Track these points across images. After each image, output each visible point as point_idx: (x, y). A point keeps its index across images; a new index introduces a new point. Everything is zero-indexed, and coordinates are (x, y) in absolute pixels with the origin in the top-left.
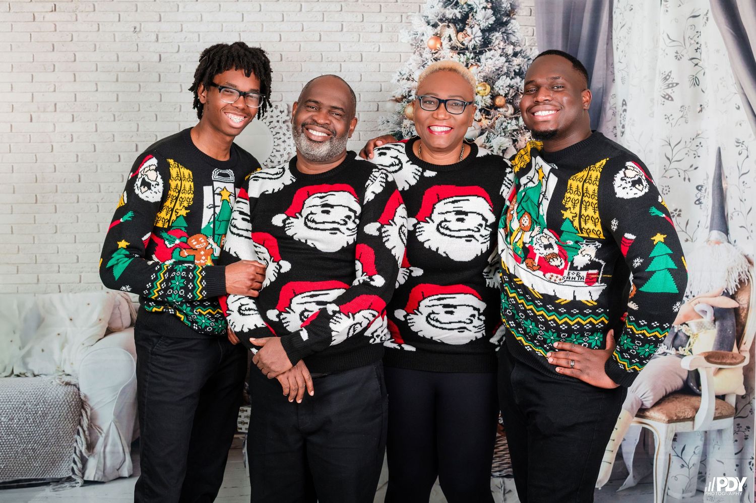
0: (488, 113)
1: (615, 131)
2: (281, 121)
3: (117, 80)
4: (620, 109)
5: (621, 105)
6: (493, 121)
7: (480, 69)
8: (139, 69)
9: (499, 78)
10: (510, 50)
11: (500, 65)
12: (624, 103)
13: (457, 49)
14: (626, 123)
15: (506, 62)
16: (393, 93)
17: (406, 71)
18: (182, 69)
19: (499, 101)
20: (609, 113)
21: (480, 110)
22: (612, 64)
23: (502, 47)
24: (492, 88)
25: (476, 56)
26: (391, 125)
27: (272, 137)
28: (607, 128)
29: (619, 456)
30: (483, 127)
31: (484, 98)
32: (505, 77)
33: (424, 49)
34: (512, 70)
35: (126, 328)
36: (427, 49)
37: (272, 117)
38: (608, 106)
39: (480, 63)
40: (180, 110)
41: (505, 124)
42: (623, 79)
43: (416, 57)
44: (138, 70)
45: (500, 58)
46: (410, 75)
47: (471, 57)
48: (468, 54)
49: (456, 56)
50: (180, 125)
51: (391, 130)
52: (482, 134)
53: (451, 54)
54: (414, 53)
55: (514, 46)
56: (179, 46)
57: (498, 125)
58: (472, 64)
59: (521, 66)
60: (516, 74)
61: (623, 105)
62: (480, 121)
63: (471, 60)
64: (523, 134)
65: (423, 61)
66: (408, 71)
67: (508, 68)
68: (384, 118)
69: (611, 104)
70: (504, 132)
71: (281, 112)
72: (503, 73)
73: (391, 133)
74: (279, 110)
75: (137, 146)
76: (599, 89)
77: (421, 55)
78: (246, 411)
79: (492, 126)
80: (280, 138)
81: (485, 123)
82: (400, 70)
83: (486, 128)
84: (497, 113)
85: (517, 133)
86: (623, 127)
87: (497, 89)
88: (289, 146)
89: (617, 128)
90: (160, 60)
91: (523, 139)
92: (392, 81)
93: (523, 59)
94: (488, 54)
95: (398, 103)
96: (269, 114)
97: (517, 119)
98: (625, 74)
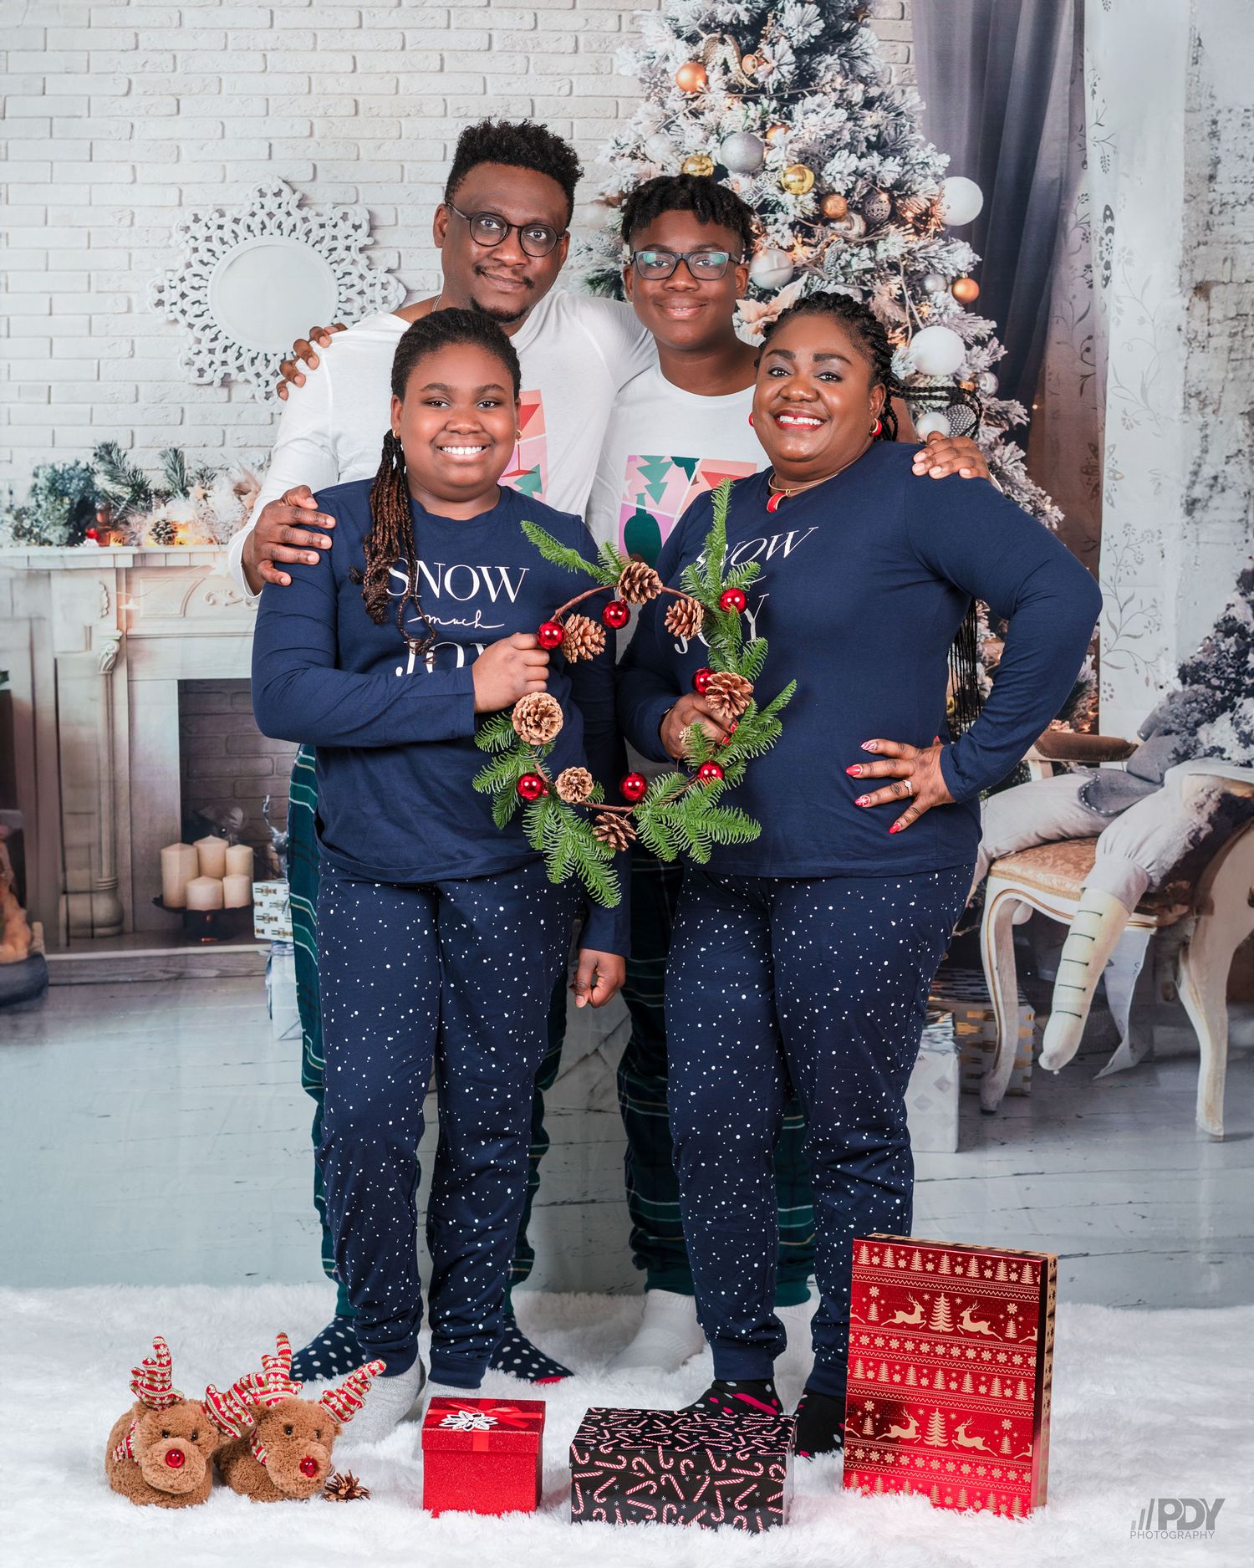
0: (809, 233)
1: (1088, 276)
2: (355, 247)
4: (1098, 227)
5: (1101, 217)
6: (819, 249)
7: (791, 134)
9: (833, 156)
10: (857, 93)
11: (835, 126)
12: (1108, 213)
13: (741, 92)
14: (1114, 258)
15: (848, 119)
16: (600, 187)
17: (629, 139)
18: (136, 133)
19: (834, 206)
20: (1074, 235)
21: (792, 226)
22: (1082, 127)
23: (839, 87)
24: (818, 178)
25: (783, 106)
26: (596, 256)
27: (335, 283)
28: (1071, 267)
29: (1100, 1001)
30: (798, 264)
31: (801, 198)
32: (846, 153)
33: (669, 89)
34: (861, 137)
36: (676, 91)
37: (334, 238)
38: (1072, 220)
39: (792, 121)
40: (132, 224)
41: (846, 257)
42: (1104, 160)
43: (652, 107)
45: (834, 111)
46: (639, 148)
47: (771, 109)
48: (765, 102)
49: (738, 105)
50: (130, 255)
51: (596, 268)
52: (795, 277)
53: (728, 102)
54: (648, 98)
55: (866, 85)
56: (130, 83)
57: (832, 260)
58: (774, 124)
59: (882, 128)
60: (871, 146)
61: (1106, 217)
62: (791, 249)
63: (772, 116)
64: (884, 280)
65: (667, 117)
66: (634, 137)
67: (853, 133)
68: (581, 242)
69: (1079, 218)
70: (844, 274)
71: (356, 227)
72: (842, 144)
73: (596, 274)
74: (349, 223)
76: (1053, 182)
77: (662, 104)
78: (275, 892)
79: (818, 262)
80: (353, 286)
81: (803, 253)
82: (615, 135)
83: (804, 266)
84: (829, 232)
85: (873, 277)
86: (1108, 266)
87: (829, 179)
88: (371, 301)
89: (1094, 268)
90: (89, 111)
91: (884, 289)
92: (598, 160)
93: (885, 114)
94: (810, 102)
95: (611, 210)
96: (328, 231)
97: (872, 245)
98: (1109, 150)
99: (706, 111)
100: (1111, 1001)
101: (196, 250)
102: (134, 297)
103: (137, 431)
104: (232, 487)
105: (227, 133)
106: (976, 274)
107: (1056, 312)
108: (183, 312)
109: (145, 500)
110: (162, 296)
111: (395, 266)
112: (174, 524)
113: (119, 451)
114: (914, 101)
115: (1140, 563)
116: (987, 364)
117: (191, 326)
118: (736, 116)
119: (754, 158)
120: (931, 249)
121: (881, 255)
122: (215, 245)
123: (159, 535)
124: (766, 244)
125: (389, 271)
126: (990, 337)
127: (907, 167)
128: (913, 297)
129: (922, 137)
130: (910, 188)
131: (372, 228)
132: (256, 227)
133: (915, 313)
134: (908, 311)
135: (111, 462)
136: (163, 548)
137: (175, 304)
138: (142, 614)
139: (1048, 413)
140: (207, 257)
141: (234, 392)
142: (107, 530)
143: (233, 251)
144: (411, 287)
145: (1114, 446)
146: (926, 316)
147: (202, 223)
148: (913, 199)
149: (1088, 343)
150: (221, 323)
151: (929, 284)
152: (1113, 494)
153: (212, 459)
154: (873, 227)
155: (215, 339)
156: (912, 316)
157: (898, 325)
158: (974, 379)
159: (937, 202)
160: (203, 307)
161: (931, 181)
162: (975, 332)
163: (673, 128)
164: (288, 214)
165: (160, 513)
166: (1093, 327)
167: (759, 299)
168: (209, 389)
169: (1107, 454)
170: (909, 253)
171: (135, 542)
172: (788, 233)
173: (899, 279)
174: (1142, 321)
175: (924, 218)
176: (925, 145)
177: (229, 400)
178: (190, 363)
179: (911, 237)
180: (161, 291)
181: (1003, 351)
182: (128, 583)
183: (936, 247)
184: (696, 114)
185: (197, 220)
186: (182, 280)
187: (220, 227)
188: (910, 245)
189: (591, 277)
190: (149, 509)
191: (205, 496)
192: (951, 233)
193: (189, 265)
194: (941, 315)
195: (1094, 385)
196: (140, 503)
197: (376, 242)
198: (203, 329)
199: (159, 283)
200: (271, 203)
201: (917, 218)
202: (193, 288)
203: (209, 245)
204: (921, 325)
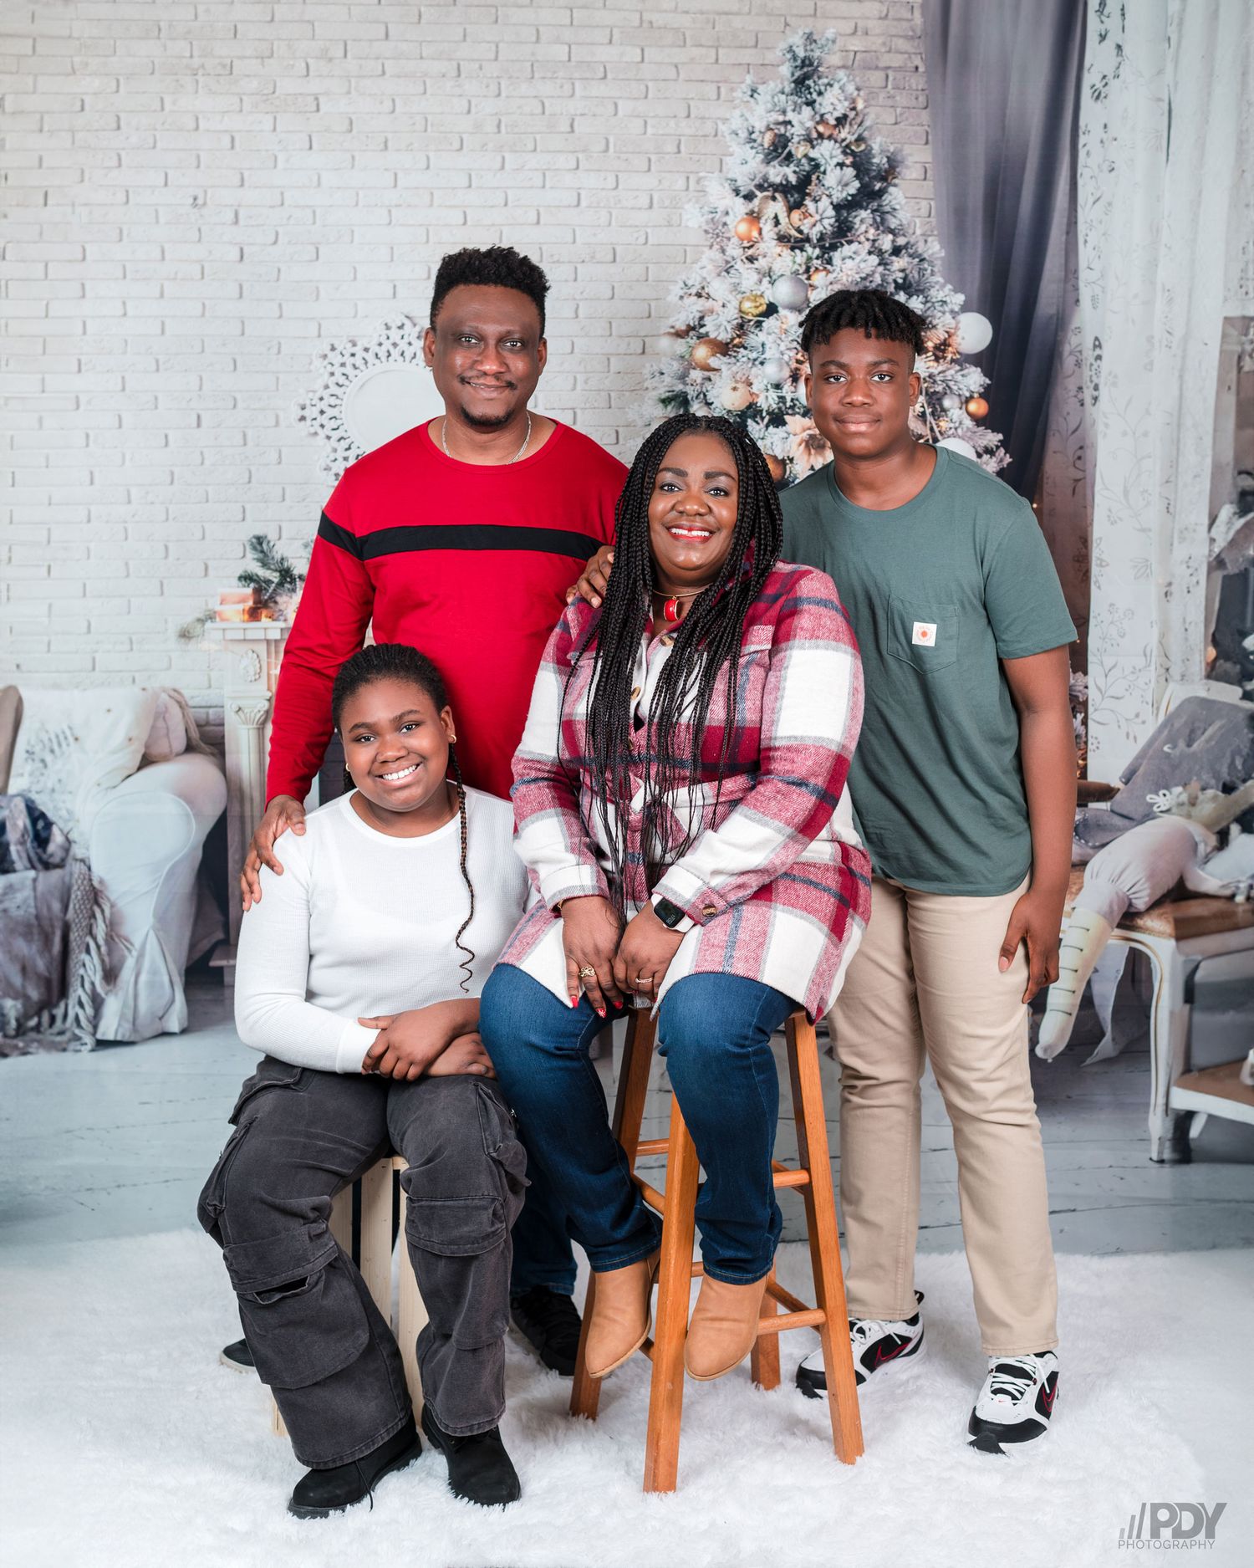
1: (1080, 396)
3: (162, 296)
4: (1089, 354)
5: (1091, 346)
7: (831, 277)
8: (203, 273)
10: (886, 242)
11: (868, 270)
12: (1097, 343)
13: (789, 241)
14: (1102, 382)
15: (879, 264)
16: (671, 322)
17: (695, 280)
18: (282, 276)
20: (1069, 362)
22: (1076, 271)
23: (871, 237)
25: (824, 253)
26: (667, 379)
28: (1066, 389)
29: (1087, 1001)
33: (729, 239)
34: (890, 279)
35: (178, 755)
36: (735, 240)
38: (1067, 349)
39: (832, 265)
40: (279, 352)
42: (1094, 299)
43: (715, 254)
44: (200, 276)
45: (868, 257)
46: (703, 288)
47: (814, 256)
48: (810, 250)
49: (786, 252)
50: (278, 379)
51: (667, 389)
53: (778, 250)
54: (711, 247)
55: (894, 235)
56: (277, 234)
58: (817, 269)
59: (908, 272)
60: (898, 287)
61: (1095, 347)
63: (815, 262)
65: (727, 262)
66: (699, 279)
67: (883, 276)
68: (655, 368)
69: (1073, 347)
73: (667, 394)
75: (199, 417)
76: (1051, 317)
77: (723, 251)
82: (684, 278)
86: (1096, 388)
89: (1085, 390)
90: (242, 257)
92: (669, 298)
93: (910, 260)
94: (847, 250)
95: (680, 340)
98: (1098, 290)
99: (760, 258)
100: (1097, 1001)
101: (332, 374)
102: (281, 414)
103: (284, 525)
105: (358, 276)
106: (986, 395)
107: (1053, 426)
108: (322, 426)
109: (291, 583)
110: (304, 413)
113: (269, 542)
114: (934, 249)
115: (1122, 637)
116: (995, 470)
117: (329, 438)
118: (786, 261)
119: (799, 298)
120: (948, 373)
122: (349, 370)
126: (998, 447)
127: (929, 305)
128: (933, 414)
129: (941, 280)
132: (383, 355)
133: (935, 427)
134: (928, 425)
135: (262, 552)
137: (315, 419)
139: (1046, 511)
140: (342, 380)
142: (259, 608)
143: (364, 374)
145: (1101, 539)
146: (943, 429)
147: (338, 352)
148: (933, 331)
149: (1079, 453)
150: (354, 436)
151: (947, 403)
152: (1100, 578)
155: (349, 449)
156: (932, 429)
159: (954, 334)
160: (339, 422)
161: (948, 316)
162: (985, 442)
163: (732, 271)
164: (410, 344)
166: (1084, 439)
169: (1095, 545)
170: (930, 377)
171: (282, 618)
174: (1125, 434)
175: (941, 349)
176: (943, 286)
178: (328, 469)
179: (932, 364)
180: (303, 408)
181: (1008, 459)
183: (952, 372)
184: (751, 259)
185: (333, 349)
186: (321, 399)
187: (353, 355)
188: (931, 370)
189: (663, 397)
190: (293, 591)
192: (964, 360)
193: (327, 387)
194: (956, 429)
195: (1084, 488)
196: (287, 586)
198: (339, 440)
199: (302, 402)
200: (395, 335)
201: (937, 348)
202: (330, 406)
203: (343, 370)
204: (940, 437)
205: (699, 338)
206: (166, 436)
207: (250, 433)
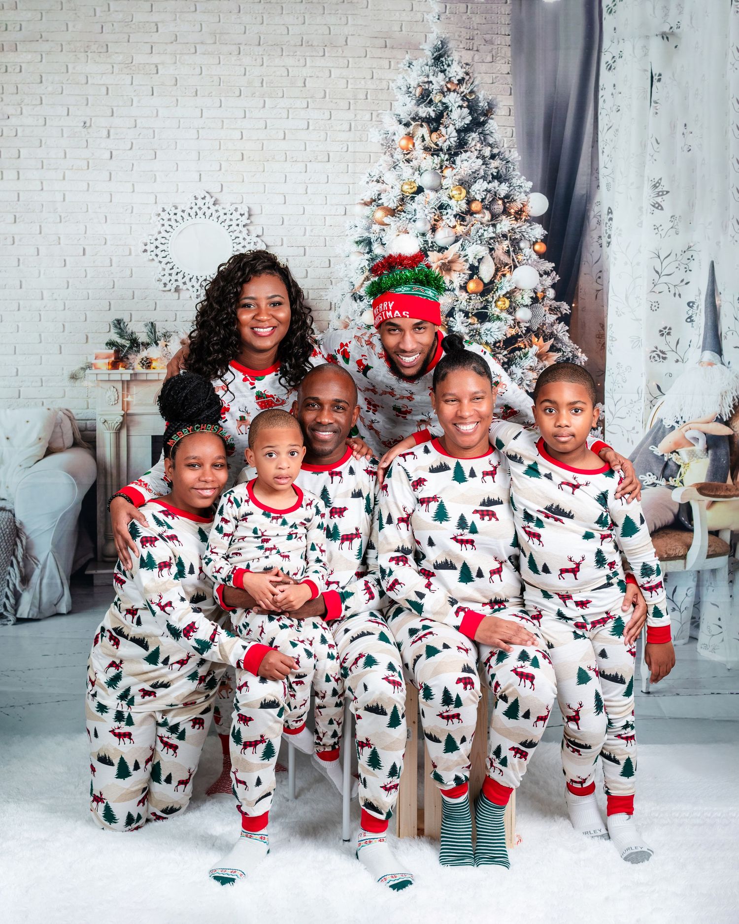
0: (463, 220)
1: (600, 241)
2: (241, 224)
3: (64, 179)
4: (605, 217)
5: (606, 213)
6: (468, 227)
7: (455, 171)
8: (88, 166)
9: (475, 182)
10: (487, 152)
11: (476, 168)
12: (610, 211)
13: (430, 150)
14: (612, 233)
15: (483, 164)
16: (361, 197)
17: (376, 173)
18: (135, 168)
19: (475, 206)
20: (593, 222)
21: (455, 216)
22: (597, 169)
23: (478, 149)
24: (468, 192)
25: (451, 158)
26: (359, 230)
27: (231, 242)
28: (592, 237)
30: (458, 234)
31: (459, 202)
32: (481, 180)
33: (395, 149)
34: (489, 173)
35: (68, 448)
36: (399, 150)
37: (231, 220)
38: (592, 214)
39: (455, 165)
40: (132, 212)
41: (481, 231)
42: (608, 185)
43: (387, 157)
44: (86, 168)
45: (476, 160)
46: (380, 177)
47: (445, 159)
48: (442, 156)
49: (429, 157)
50: (131, 227)
51: (359, 235)
52: (456, 241)
53: (424, 155)
54: (385, 153)
55: (492, 147)
56: (132, 143)
57: (474, 233)
58: (446, 167)
59: (499, 169)
60: (494, 177)
61: (609, 213)
62: (454, 227)
63: (445, 162)
64: (500, 243)
65: (394, 162)
66: (378, 172)
67: (485, 171)
68: (352, 223)
69: (596, 213)
70: (480, 240)
71: (242, 215)
72: (480, 176)
73: (359, 238)
74: (238, 213)
75: (84, 249)
76: (583, 196)
77: (392, 156)
79: (468, 233)
80: (240, 243)
81: (460, 229)
82: (369, 171)
83: (461, 235)
84: (473, 219)
85: (494, 241)
86: (609, 237)
87: (473, 193)
89: (603, 238)
90: (111, 157)
91: (500, 247)
92: (360, 183)
93: (501, 162)
94: (464, 156)
95: (367, 207)
96: (228, 217)
97: (494, 226)
98: (610, 180)
99: (413, 160)
101: (163, 225)
102: (132, 248)
103: (133, 313)
104: (180, 341)
105: (179, 169)
106: (545, 240)
107: (584, 259)
108: (157, 255)
109: (137, 347)
110: (147, 248)
111: (260, 234)
112: (150, 359)
113: (124, 323)
114: (515, 156)
115: (625, 382)
116: (550, 284)
117: (160, 262)
118: (429, 162)
119: (436, 183)
120: (522, 228)
121: (499, 231)
122: (173, 223)
123: (143, 364)
124: (442, 225)
125: (258, 236)
126: (552, 271)
127: (512, 188)
128: (514, 251)
129: (519, 173)
130: (513, 198)
131: (250, 215)
132: (193, 214)
133: (515, 259)
134: (511, 258)
135: (120, 328)
136: (145, 371)
137: (153, 251)
138: (134, 403)
139: (580, 308)
140: (169, 229)
141: (181, 295)
142: (118, 362)
143: (182, 225)
144: (268, 244)
145: (612, 325)
146: (520, 260)
147: (166, 212)
148: (514, 203)
149: (600, 274)
150: (175, 261)
151: (522, 245)
152: (611, 348)
153: (170, 327)
154: (494, 217)
155: (172, 268)
156: (513, 260)
157: (507, 264)
158: (544, 291)
159: (526, 205)
160: (167, 253)
161: (523, 195)
162: (544, 268)
163: (397, 168)
164: (209, 208)
165: (144, 353)
166: (602, 266)
167: (439, 251)
168: (169, 293)
169: (608, 328)
170: (512, 229)
171: (131, 368)
172: (453, 219)
173: (507, 242)
174: (626, 264)
175: (519, 214)
176: (520, 177)
177: (179, 299)
178: (160, 280)
179: (513, 222)
180: (146, 245)
181: (558, 278)
182: (128, 388)
183: (525, 227)
184: (408, 161)
185: (164, 210)
186: (156, 240)
187: (175, 214)
188: (513, 226)
189: (357, 240)
190: (138, 351)
191: (166, 346)
192: (532, 220)
193: (160, 233)
194: (527, 260)
195: (602, 294)
196: (135, 349)
197: (251, 222)
198: (166, 264)
199: (145, 241)
200: (200, 203)
201: (516, 213)
202: (161, 243)
203: (170, 223)
204: (518, 265)
205: (377, 206)
206: (65, 261)
207: (114, 259)
